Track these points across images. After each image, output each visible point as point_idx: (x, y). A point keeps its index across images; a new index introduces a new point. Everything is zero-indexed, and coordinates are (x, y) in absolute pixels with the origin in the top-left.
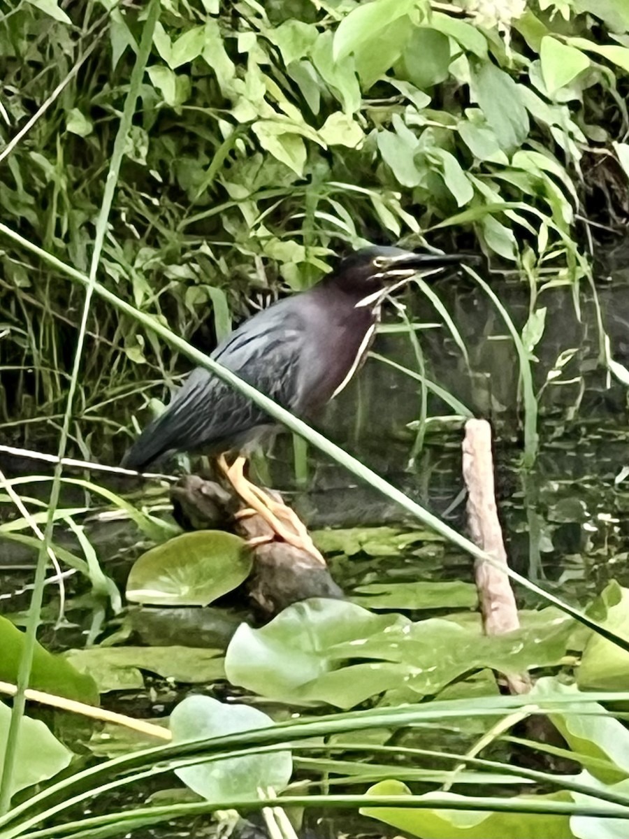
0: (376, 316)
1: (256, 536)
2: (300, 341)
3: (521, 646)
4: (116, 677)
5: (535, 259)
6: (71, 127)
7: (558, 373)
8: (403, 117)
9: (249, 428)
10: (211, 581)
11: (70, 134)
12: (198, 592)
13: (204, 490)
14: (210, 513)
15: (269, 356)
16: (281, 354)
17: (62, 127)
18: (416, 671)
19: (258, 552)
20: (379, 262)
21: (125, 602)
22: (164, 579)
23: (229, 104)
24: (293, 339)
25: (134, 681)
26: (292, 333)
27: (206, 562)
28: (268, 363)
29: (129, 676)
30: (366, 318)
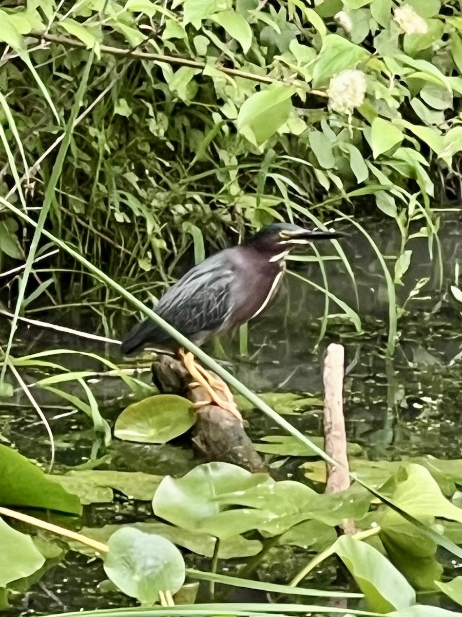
0: (282, 267)
1: (200, 400)
2: (232, 278)
3: (341, 504)
4: (96, 492)
5: (406, 219)
6: (117, 110)
7: (417, 292)
8: (328, 122)
9: (197, 332)
10: (168, 428)
11: (117, 115)
12: (161, 434)
13: (172, 366)
14: (174, 382)
15: (212, 286)
16: (219, 285)
17: (112, 110)
18: (272, 516)
19: (200, 411)
20: (283, 234)
21: (113, 437)
22: (139, 424)
23: (221, 102)
24: (227, 276)
25: (108, 496)
26: (229, 272)
27: (166, 414)
28: (212, 290)
29: (105, 493)
30: (276, 268)
